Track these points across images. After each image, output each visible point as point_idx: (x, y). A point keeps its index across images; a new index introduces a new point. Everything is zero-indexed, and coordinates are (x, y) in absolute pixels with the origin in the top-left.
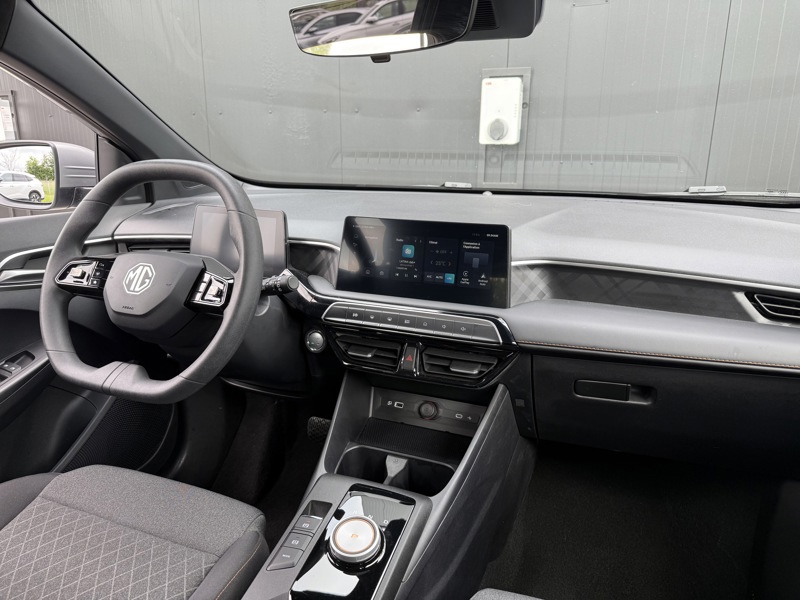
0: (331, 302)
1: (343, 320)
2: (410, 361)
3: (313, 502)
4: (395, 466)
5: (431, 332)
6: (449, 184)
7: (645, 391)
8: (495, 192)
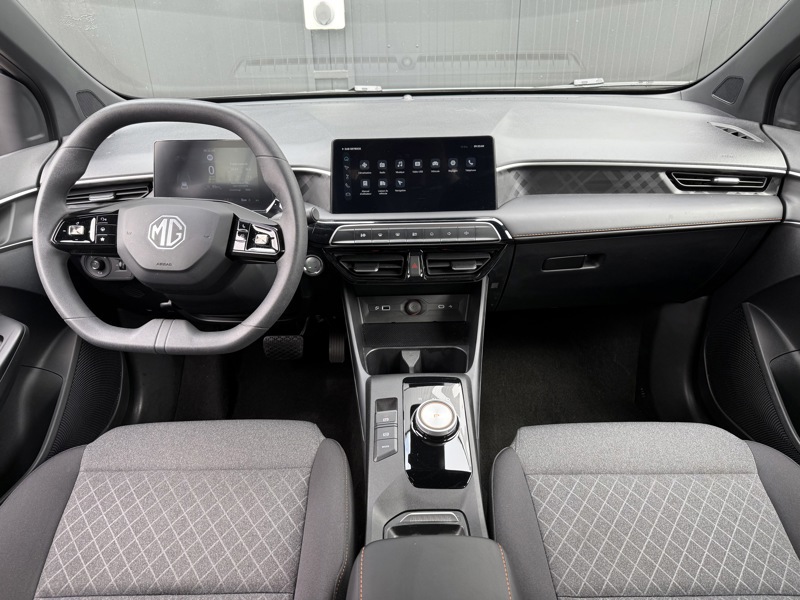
0: (336, 226)
1: (353, 242)
2: (416, 268)
3: (379, 401)
4: (411, 358)
5: (438, 240)
6: (359, 88)
7: (592, 259)
8: (413, 94)
